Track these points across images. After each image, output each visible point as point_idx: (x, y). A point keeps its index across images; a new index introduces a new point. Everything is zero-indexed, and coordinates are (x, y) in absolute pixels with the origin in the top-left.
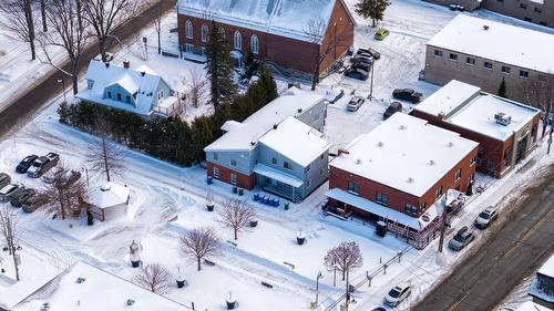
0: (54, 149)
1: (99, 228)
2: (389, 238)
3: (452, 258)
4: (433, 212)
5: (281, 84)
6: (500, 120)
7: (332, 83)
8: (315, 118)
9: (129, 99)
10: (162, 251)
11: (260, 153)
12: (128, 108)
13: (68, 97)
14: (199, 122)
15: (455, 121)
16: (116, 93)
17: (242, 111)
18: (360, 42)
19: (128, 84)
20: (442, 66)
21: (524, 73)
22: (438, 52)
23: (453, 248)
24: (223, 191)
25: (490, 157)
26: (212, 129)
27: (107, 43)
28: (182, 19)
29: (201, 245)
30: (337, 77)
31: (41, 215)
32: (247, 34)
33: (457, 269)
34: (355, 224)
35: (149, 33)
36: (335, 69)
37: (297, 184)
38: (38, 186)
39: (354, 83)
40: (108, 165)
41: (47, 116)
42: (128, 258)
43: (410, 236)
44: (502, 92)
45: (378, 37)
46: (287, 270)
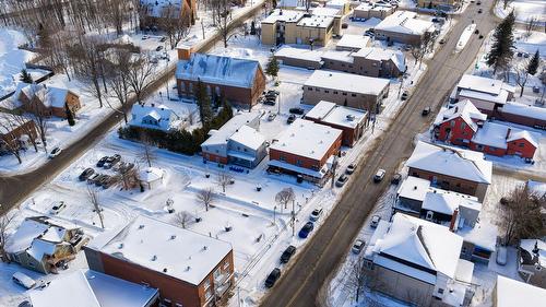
0: (118, 153)
1: (147, 194)
2: (304, 183)
3: (339, 191)
4: (325, 167)
5: (235, 111)
6: (349, 118)
7: (258, 108)
8: (255, 124)
9: (156, 123)
10: (184, 202)
11: (231, 145)
12: (157, 128)
13: (123, 124)
14: (196, 132)
15: (327, 120)
16: (150, 120)
17: (217, 126)
18: (268, 88)
19: (154, 115)
20: (312, 96)
21: (354, 95)
22: (310, 88)
23: (339, 186)
24: (212, 168)
25: (348, 138)
26: (203, 135)
27: (141, 96)
28: (179, 81)
30: (259, 106)
31: (114, 189)
32: (213, 86)
33: (343, 196)
34: (286, 177)
35: (163, 89)
36: (259, 101)
37: (253, 159)
38: (110, 173)
39: (270, 108)
40: (149, 159)
41: (112, 133)
42: (166, 209)
43: (315, 181)
44: (345, 105)
45: (276, 84)
46: (254, 206)
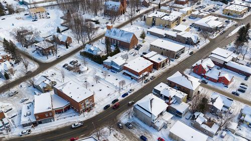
0: (77, 60)
1: (81, 74)
2: (133, 80)
3: (144, 85)
4: (141, 76)
5: (121, 50)
6: (159, 59)
7: (132, 50)
8: (126, 57)
9: (92, 51)
10: (90, 80)
11: (112, 63)
12: (91, 53)
13: (83, 50)
14: (103, 56)
15: (150, 59)
16: (90, 50)
17: (112, 55)
18: (139, 43)
19: (92, 49)
20: (153, 48)
21: (167, 50)
22: (152, 45)
23: (145, 83)
24: (106, 69)
25: (156, 66)
26: (106, 58)
27: (91, 42)
28: (106, 37)
29: (97, 79)
30: (133, 49)
32: (117, 40)
33: (145, 87)
34: (128, 77)
35: (100, 40)
36: (133, 48)
37: (118, 69)
38: (72, 66)
39: (136, 51)
40: (85, 63)
41: (78, 54)
42: (84, 80)
43: (137, 80)
44: (162, 54)
45: (143, 42)
46: (112, 84)
